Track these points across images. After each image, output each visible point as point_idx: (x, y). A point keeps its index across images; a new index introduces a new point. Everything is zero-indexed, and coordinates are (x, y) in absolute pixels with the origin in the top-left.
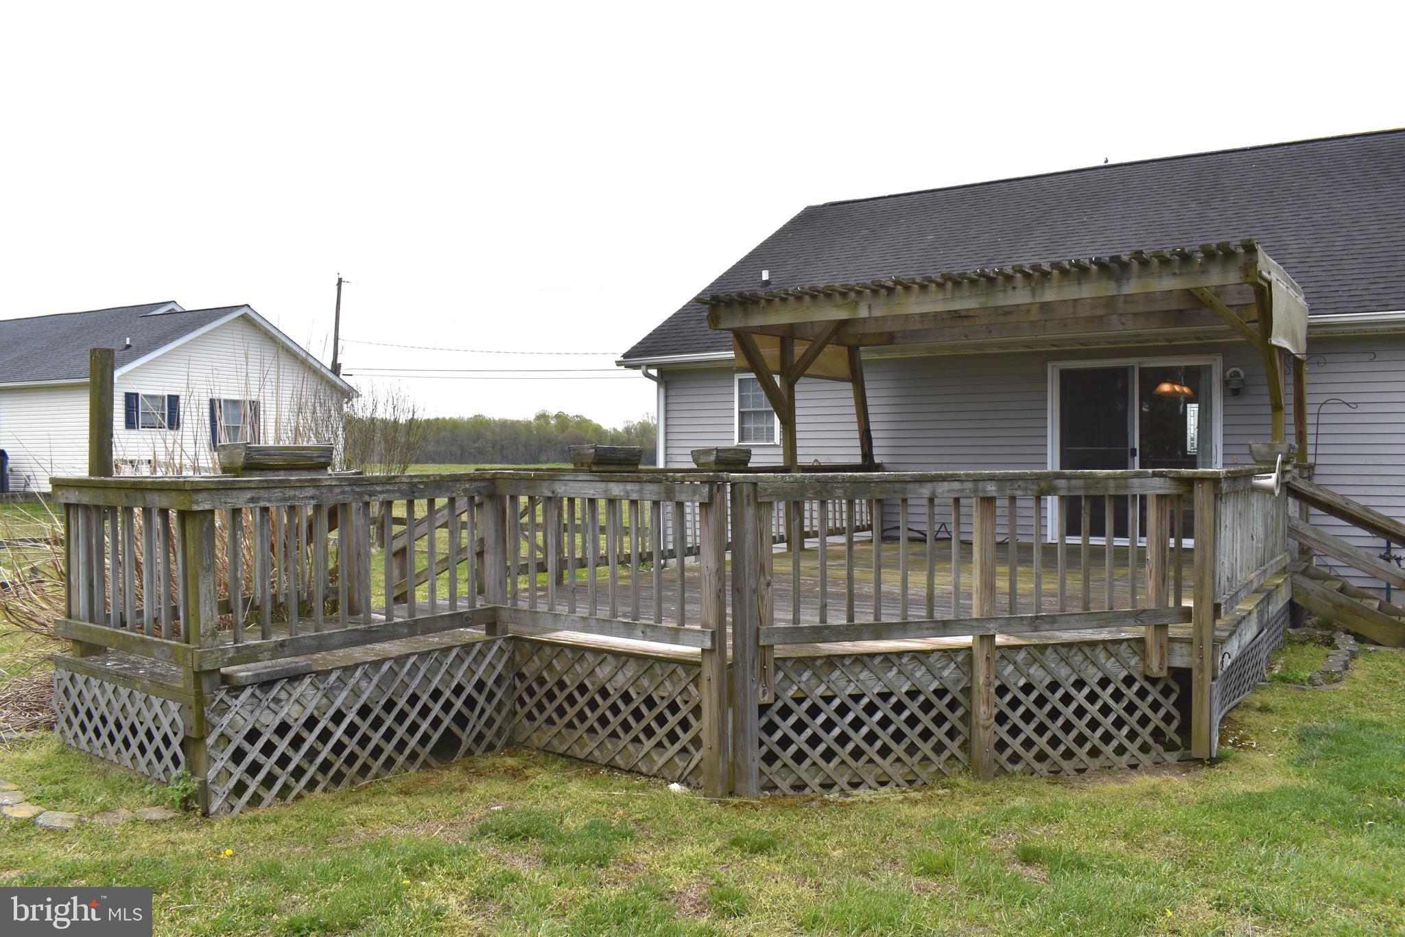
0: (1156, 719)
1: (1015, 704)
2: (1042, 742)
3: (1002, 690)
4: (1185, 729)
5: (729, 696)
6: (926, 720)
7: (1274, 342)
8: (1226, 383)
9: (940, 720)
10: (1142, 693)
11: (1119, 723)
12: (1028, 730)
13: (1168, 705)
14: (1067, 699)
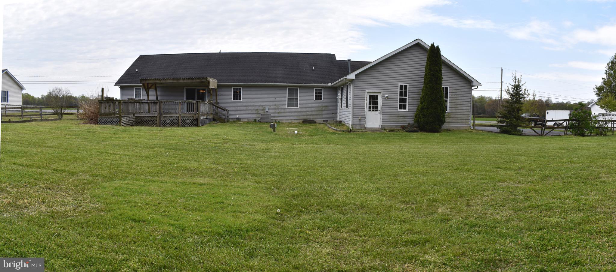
0: (195, 123)
1: (182, 121)
2: (185, 125)
3: (181, 120)
4: (197, 124)
5: (160, 119)
6: (175, 122)
7: (210, 87)
8: (208, 91)
9: (176, 122)
10: (194, 121)
11: (192, 123)
12: (184, 123)
13: (196, 122)
14: (187, 121)
